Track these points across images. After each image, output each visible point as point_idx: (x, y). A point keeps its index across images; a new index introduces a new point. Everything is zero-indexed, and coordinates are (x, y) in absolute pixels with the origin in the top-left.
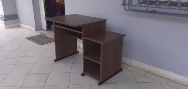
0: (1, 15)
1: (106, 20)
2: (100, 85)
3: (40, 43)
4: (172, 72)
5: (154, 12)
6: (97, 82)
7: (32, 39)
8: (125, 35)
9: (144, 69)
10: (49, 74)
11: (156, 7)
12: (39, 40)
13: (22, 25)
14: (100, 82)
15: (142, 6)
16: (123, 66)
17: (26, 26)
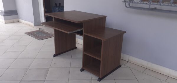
0: (1, 10)
1: (106, 16)
2: (99, 81)
3: (38, 38)
4: (172, 69)
5: (155, 9)
6: (97, 78)
7: (31, 34)
8: (125, 32)
9: (143, 65)
10: (48, 69)
11: (159, 4)
12: (37, 35)
13: (21, 20)
14: (99, 78)
15: (144, 4)
16: (122, 62)
17: (25, 21)
